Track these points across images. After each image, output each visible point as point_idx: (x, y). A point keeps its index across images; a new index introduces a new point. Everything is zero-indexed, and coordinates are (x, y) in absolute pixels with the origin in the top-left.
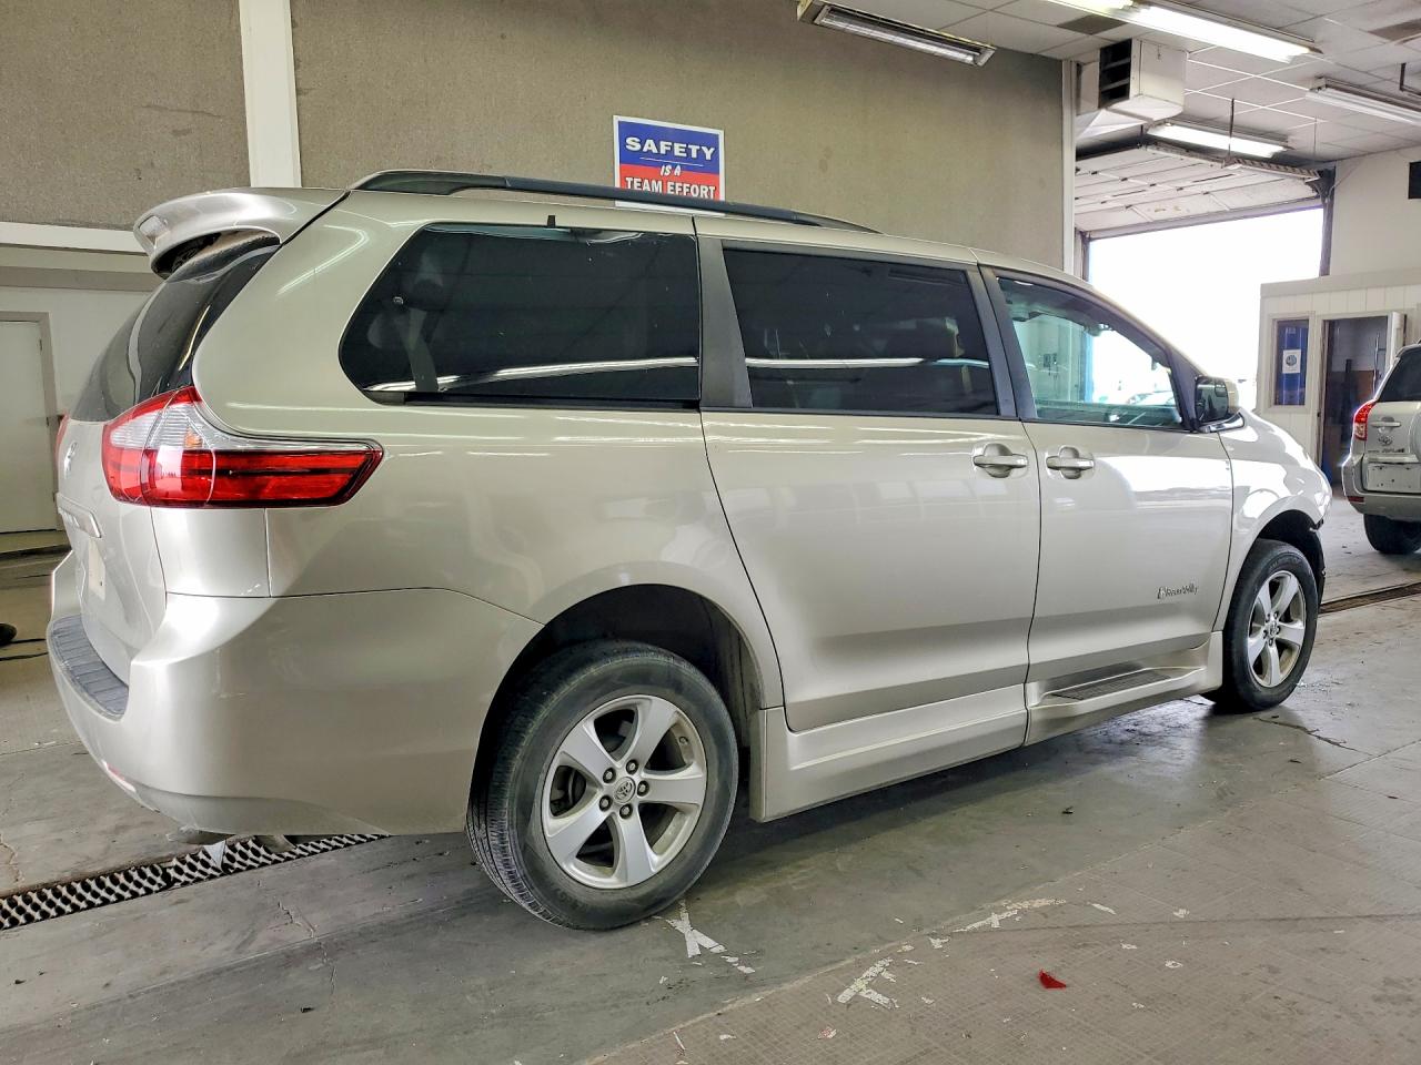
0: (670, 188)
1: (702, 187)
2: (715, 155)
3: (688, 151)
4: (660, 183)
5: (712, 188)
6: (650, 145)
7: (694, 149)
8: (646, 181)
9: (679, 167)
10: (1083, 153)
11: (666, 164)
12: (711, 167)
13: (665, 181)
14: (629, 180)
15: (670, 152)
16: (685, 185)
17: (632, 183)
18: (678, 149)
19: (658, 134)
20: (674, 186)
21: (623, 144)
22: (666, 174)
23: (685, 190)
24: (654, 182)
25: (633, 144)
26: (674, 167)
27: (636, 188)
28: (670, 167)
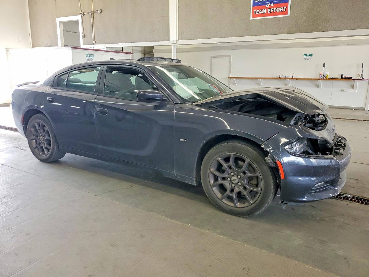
0: (269, 11)
1: (281, 8)
4: (265, 10)
5: (285, 8)
8: (261, 10)
9: (273, 3)
11: (268, 4)
13: (267, 9)
14: (255, 11)
16: (274, 9)
17: (256, 11)
20: (270, 10)
22: (268, 7)
23: (274, 10)
24: (263, 10)
26: (271, 4)
27: (257, 13)
28: (269, 4)
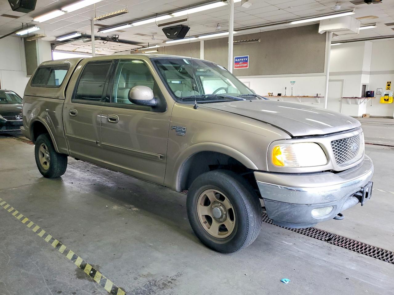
2: (247, 60)
3: (243, 60)
6: (238, 60)
7: (244, 59)
10: (332, 43)
12: (247, 61)
15: (241, 61)
18: (242, 60)
19: (239, 58)
21: (235, 60)
25: (236, 60)
